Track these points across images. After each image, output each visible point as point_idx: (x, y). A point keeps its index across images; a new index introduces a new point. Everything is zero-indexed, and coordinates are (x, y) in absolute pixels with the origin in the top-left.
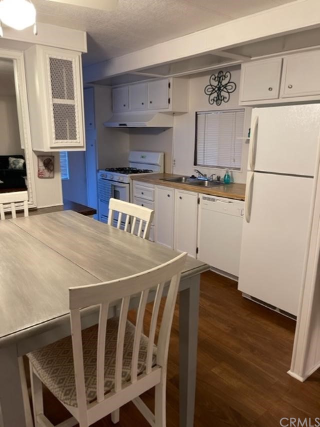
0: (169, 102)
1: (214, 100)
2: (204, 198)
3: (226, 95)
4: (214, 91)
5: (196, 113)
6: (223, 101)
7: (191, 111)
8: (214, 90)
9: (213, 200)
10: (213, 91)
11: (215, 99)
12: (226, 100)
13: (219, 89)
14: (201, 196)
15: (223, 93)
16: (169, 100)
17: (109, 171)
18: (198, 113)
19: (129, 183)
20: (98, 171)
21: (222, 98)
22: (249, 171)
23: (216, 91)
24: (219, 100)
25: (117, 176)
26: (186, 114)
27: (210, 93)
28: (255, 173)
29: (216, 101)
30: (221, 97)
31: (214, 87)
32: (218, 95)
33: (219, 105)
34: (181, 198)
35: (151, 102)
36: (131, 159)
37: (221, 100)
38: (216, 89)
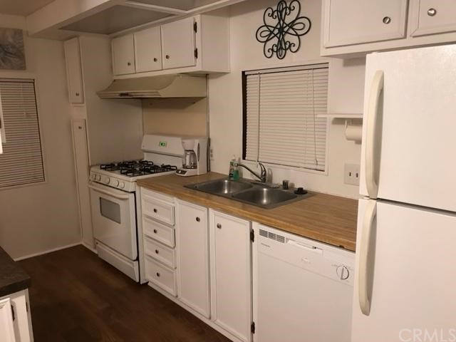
0: (196, 56)
1: (272, 50)
2: (263, 233)
3: (294, 40)
4: (273, 35)
5: (243, 72)
6: (288, 51)
7: (235, 69)
8: (272, 32)
9: (281, 239)
10: (270, 35)
11: (275, 49)
12: (294, 49)
13: (281, 30)
14: (257, 227)
15: (288, 38)
16: (196, 51)
17: (105, 169)
18: (246, 73)
19: (134, 192)
20: (89, 167)
21: (287, 46)
22: (363, 197)
23: (275, 35)
24: (281, 49)
25: (116, 178)
26: (226, 76)
27: (265, 39)
28: (379, 204)
29: (276, 52)
30: (285, 44)
31: (272, 29)
32: (280, 42)
33: (281, 57)
34: (219, 227)
35: (167, 57)
36: (145, 146)
37: (286, 50)
38: (276, 31)
